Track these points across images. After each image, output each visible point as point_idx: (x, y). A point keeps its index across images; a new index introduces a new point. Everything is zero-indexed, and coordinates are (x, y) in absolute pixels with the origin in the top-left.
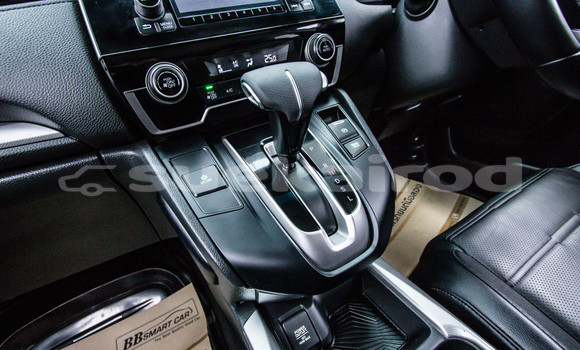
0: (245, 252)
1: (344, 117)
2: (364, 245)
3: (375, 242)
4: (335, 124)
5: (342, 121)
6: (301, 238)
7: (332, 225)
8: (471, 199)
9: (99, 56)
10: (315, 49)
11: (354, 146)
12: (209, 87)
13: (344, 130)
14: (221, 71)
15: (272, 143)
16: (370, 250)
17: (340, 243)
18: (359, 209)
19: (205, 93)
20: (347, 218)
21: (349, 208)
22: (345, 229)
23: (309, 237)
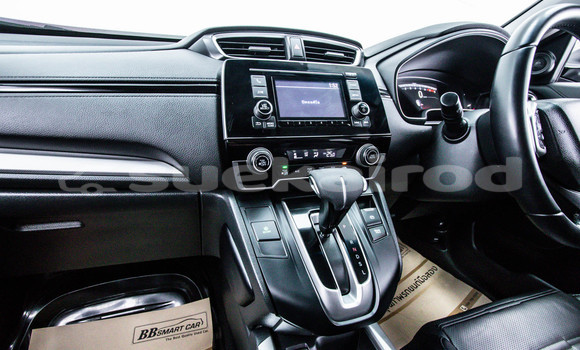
0: (283, 290)
1: (374, 206)
2: (365, 310)
3: (374, 311)
4: (366, 210)
5: (372, 209)
6: (323, 291)
7: (346, 288)
8: (483, 295)
9: (226, 137)
10: (364, 154)
11: (377, 232)
12: (285, 167)
13: (372, 217)
14: (295, 157)
15: (318, 214)
16: (369, 315)
17: (350, 302)
18: (368, 282)
19: (281, 170)
20: (359, 286)
21: (362, 279)
22: (355, 294)
23: (328, 292)
